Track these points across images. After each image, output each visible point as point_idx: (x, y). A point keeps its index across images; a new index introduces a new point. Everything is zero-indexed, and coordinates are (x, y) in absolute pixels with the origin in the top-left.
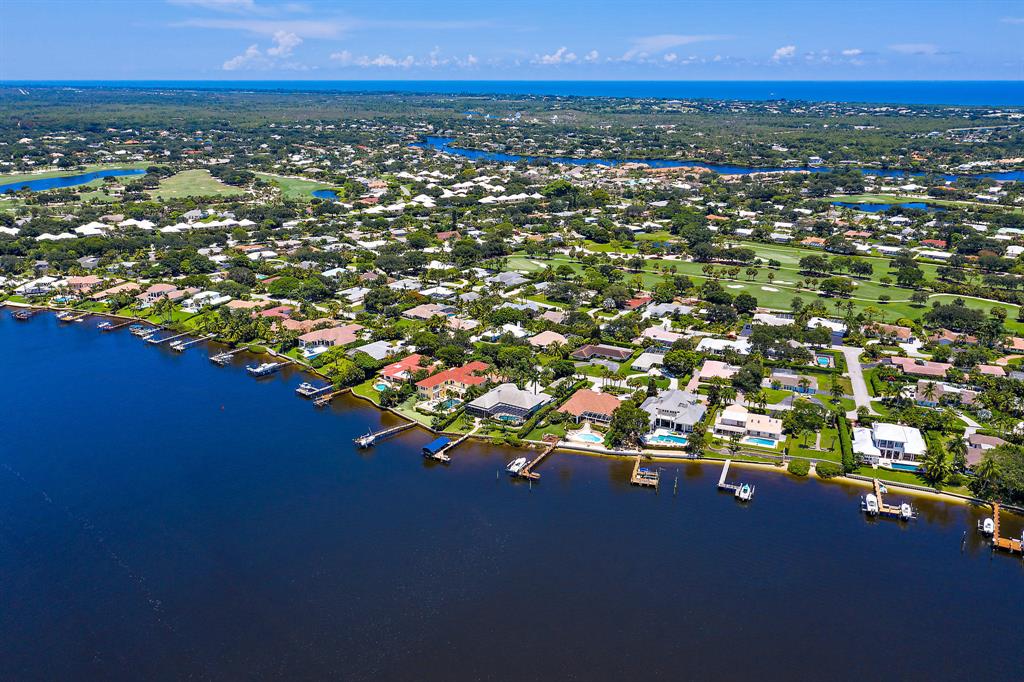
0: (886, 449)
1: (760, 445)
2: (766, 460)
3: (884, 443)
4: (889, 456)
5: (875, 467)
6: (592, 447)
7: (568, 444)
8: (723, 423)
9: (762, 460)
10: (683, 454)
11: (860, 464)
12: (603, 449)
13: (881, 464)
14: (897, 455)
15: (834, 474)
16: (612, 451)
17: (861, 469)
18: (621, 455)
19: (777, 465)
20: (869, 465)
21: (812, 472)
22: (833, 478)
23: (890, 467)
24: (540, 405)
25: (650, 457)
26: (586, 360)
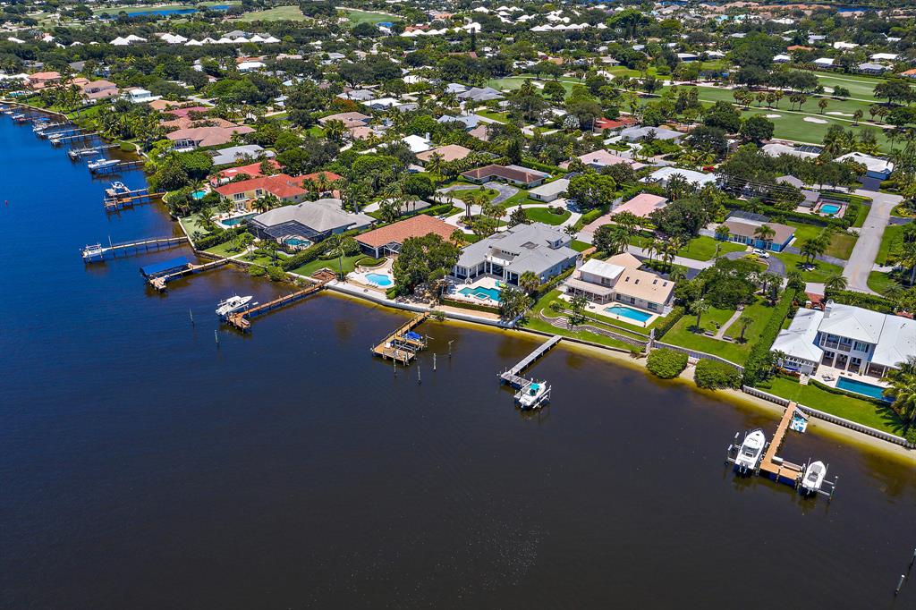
0: (837, 352)
1: (623, 319)
2: (618, 345)
3: (832, 340)
4: (841, 364)
5: (804, 380)
6: (371, 293)
7: (341, 285)
8: (582, 279)
9: (613, 343)
10: (494, 318)
11: (776, 372)
12: (382, 297)
13: (818, 378)
14: (855, 366)
15: (721, 384)
16: (393, 302)
17: (775, 381)
18: (403, 309)
19: (634, 354)
20: (794, 376)
21: (688, 375)
22: (719, 391)
23: (832, 385)
24: (344, 229)
25: (440, 316)
26: (478, 182)
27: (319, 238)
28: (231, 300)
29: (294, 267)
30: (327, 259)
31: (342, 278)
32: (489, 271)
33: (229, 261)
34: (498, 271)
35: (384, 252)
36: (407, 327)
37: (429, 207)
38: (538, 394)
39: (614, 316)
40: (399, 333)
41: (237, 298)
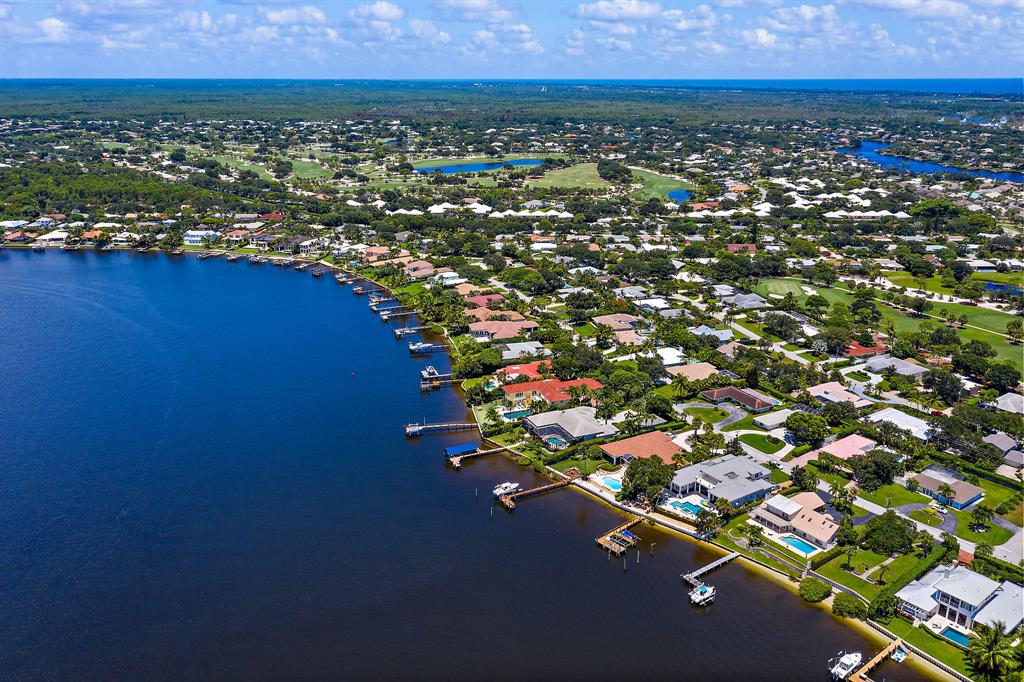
0: (949, 606)
1: (791, 548)
2: (782, 568)
3: (945, 596)
4: (952, 615)
5: (916, 623)
6: (605, 494)
7: (584, 484)
8: (768, 509)
9: (779, 566)
10: (692, 530)
11: (896, 612)
12: (612, 499)
13: (929, 624)
14: (962, 620)
15: (850, 614)
16: (619, 504)
17: (895, 621)
18: (626, 510)
19: (792, 578)
20: (910, 619)
21: (829, 603)
22: (849, 619)
23: (937, 632)
24: (594, 436)
25: (652, 522)
26: (714, 402)
27: (574, 442)
28: (504, 485)
29: (551, 463)
30: (577, 459)
31: (585, 478)
32: (697, 489)
33: (506, 450)
34: (704, 491)
35: (620, 461)
36: (625, 527)
37: (665, 423)
38: (706, 596)
39: (783, 544)
40: (618, 530)
41: (508, 484)
